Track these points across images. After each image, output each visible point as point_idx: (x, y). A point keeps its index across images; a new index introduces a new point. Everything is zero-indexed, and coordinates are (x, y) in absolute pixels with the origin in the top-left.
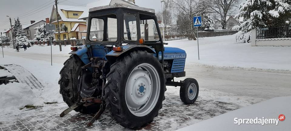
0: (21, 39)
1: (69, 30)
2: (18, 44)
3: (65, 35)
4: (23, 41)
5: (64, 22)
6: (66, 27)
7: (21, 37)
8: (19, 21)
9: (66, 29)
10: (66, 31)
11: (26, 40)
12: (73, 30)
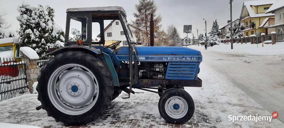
0: (212, 38)
1: (257, 26)
2: (210, 42)
3: (253, 31)
4: (214, 40)
5: (252, 19)
6: (254, 23)
7: (213, 36)
8: (216, 22)
9: (253, 25)
10: (253, 27)
11: (217, 39)
12: (261, 26)
